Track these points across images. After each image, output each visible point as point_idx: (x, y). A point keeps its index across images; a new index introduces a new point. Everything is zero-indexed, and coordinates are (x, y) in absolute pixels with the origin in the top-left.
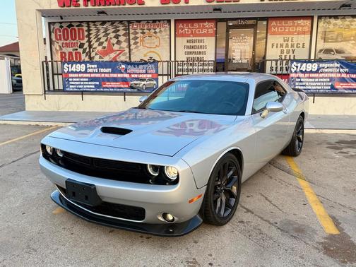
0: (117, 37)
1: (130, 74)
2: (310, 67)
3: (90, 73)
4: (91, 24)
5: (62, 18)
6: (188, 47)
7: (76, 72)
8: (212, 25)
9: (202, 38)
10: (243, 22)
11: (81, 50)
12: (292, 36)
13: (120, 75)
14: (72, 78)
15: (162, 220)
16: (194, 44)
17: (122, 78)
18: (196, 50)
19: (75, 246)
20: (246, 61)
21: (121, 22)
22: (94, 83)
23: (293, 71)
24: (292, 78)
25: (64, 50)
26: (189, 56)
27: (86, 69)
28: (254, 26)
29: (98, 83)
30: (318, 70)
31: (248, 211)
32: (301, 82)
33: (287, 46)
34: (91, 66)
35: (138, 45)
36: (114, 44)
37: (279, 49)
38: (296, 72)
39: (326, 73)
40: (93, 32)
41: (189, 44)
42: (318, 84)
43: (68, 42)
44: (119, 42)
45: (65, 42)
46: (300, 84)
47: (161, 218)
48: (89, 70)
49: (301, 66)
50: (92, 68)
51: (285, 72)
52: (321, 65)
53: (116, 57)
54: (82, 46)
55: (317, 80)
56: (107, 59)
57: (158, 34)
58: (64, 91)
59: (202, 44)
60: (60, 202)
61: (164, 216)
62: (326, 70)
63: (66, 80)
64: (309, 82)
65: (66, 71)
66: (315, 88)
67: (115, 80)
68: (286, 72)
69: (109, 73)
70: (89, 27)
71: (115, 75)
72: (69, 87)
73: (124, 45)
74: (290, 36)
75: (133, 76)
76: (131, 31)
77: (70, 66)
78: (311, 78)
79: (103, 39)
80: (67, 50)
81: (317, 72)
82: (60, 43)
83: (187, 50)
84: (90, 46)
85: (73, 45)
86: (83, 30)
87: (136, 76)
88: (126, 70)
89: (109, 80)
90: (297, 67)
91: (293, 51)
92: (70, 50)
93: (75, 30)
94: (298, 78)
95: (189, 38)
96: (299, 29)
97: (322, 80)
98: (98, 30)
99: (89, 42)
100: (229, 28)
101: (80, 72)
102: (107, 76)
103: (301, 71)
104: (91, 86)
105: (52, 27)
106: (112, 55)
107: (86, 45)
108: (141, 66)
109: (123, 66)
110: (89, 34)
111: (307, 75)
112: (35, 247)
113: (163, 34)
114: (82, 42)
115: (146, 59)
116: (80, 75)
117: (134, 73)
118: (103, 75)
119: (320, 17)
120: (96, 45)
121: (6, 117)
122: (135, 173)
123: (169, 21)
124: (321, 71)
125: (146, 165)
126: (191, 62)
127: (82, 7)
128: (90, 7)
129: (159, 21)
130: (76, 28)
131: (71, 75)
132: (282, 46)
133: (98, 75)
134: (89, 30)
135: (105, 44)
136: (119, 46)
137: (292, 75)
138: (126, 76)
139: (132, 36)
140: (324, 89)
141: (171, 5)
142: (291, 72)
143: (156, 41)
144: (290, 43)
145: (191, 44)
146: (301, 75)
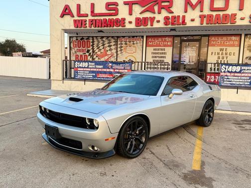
0: (110, 46)
1: (114, 69)
2: (234, 69)
3: (91, 68)
4: (95, 38)
5: (77, 34)
6: (154, 53)
7: (82, 68)
8: (170, 39)
9: (164, 48)
10: (191, 38)
11: (87, 54)
12: (226, 47)
13: (108, 70)
14: (80, 71)
15: (92, 149)
16: (158, 51)
17: (109, 72)
18: (160, 55)
19: (46, 160)
20: (193, 63)
21: (113, 37)
22: (92, 74)
23: (223, 71)
24: (222, 76)
25: (78, 53)
26: (155, 59)
27: (88, 66)
28: (199, 41)
29: (94, 74)
30: (241, 71)
31: (152, 153)
32: (228, 78)
33: (222, 54)
34: (91, 64)
35: (123, 51)
36: (107, 51)
37: (217, 56)
38: (224, 72)
39: (247, 73)
40: (96, 43)
41: (155, 51)
42: (240, 80)
43: (80, 48)
44: (111, 50)
45: (79, 49)
46: (228, 80)
47: (91, 149)
48: (90, 66)
49: (228, 68)
50: (92, 65)
51: (216, 71)
52: (243, 68)
53: (108, 58)
54: (88, 51)
55: (239, 78)
56: (103, 59)
57: (135, 45)
58: (74, 79)
59: (164, 51)
60: (46, 139)
61: (93, 147)
62: (247, 71)
63: (76, 72)
64: (234, 79)
65: (76, 67)
66: (238, 83)
67: (105, 73)
68: (218, 72)
69: (101, 68)
70: (93, 40)
71: (105, 70)
72: (77, 76)
73: (114, 51)
74: (225, 48)
75: (116, 70)
76: (119, 43)
77: (79, 63)
78: (235, 76)
79: (101, 48)
80: (79, 54)
81: (240, 72)
82: (76, 49)
83: (153, 55)
84: (93, 52)
85: (83, 51)
86: (89, 41)
87: (118, 71)
88: (112, 67)
89: (101, 73)
90: (225, 68)
91: (227, 58)
92: (82, 53)
93: (85, 41)
94: (226, 76)
95: (155, 48)
96: (231, 43)
97: (243, 78)
98: (99, 42)
99: (93, 49)
100: (182, 41)
101: (85, 67)
102: (100, 70)
103: (229, 72)
104: (90, 76)
105: (71, 39)
106: (106, 58)
107: (91, 51)
108: (121, 65)
109: (110, 64)
110: (93, 44)
111: (232, 74)
112: (26, 158)
113: (139, 44)
114: (89, 49)
115: (127, 60)
116: (85, 69)
117: (117, 69)
118: (98, 70)
119: (246, 35)
120: (97, 51)
121: (38, 93)
122: (79, 122)
123: (143, 37)
124: (242, 71)
125: (85, 118)
126: (155, 63)
127: (88, 28)
128: (93, 28)
129: (137, 36)
130: (86, 40)
131: (79, 69)
132: (218, 54)
133: (95, 70)
134: (93, 42)
135: (102, 51)
136: (110, 52)
137: (222, 74)
138: (112, 70)
139: (119, 46)
140: (244, 84)
141: (142, 27)
142: (221, 72)
143: (134, 49)
144: (224, 52)
145: (156, 51)
146: (228, 74)
